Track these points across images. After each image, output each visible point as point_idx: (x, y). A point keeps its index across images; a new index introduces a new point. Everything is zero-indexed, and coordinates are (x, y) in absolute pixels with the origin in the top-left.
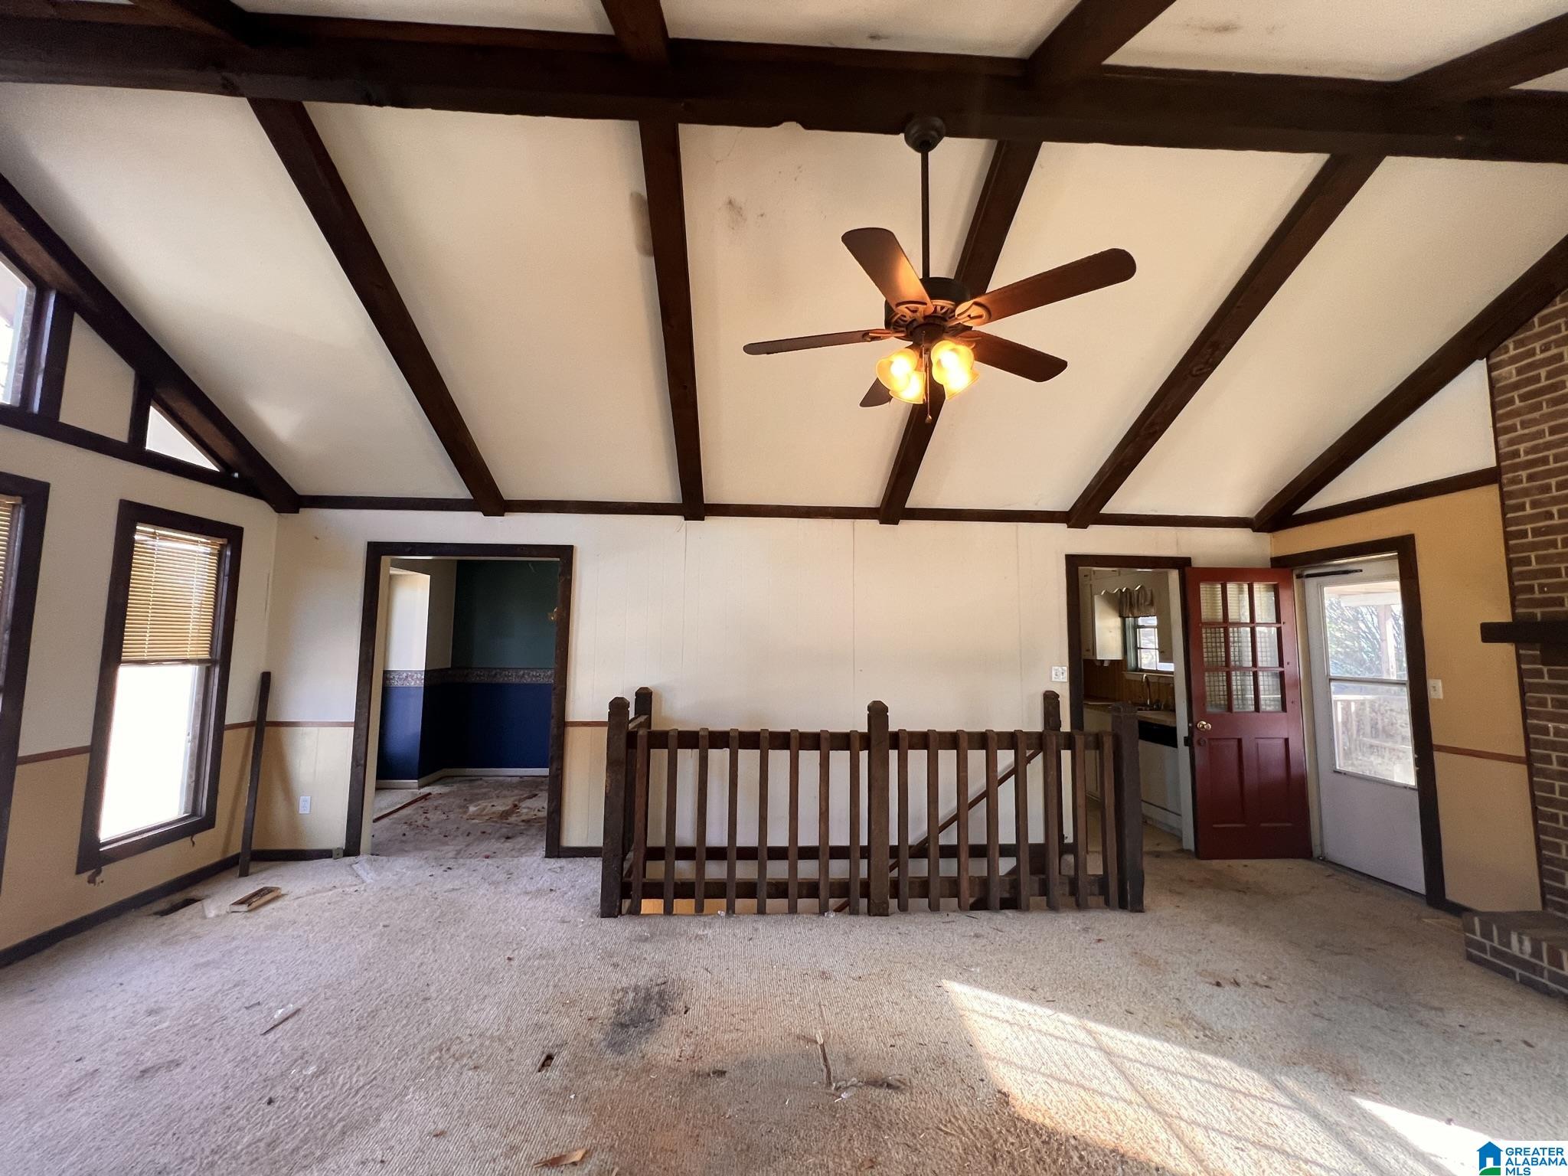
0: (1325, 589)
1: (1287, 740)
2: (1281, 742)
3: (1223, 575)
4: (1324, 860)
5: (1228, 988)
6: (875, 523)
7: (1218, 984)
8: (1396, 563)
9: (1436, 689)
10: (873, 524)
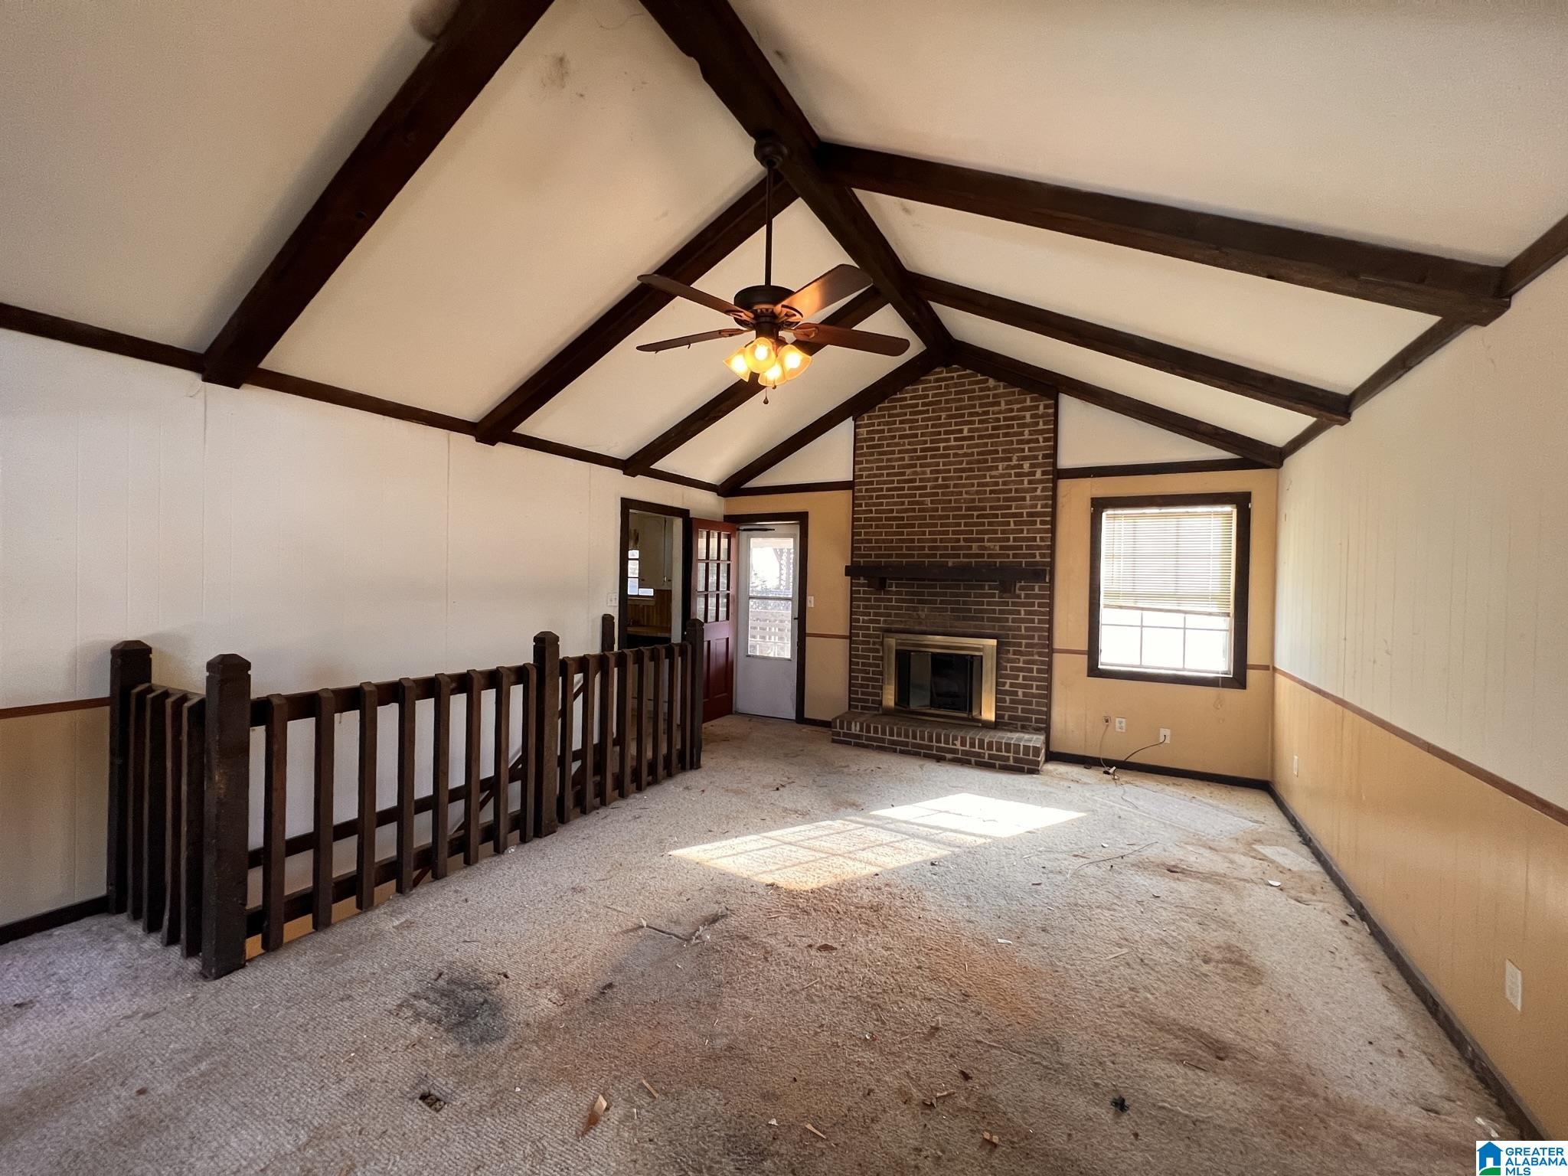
0: (752, 539)
1: (728, 639)
2: (725, 640)
3: (709, 524)
4: (738, 713)
5: (781, 789)
6: (471, 439)
7: (778, 789)
8: (798, 526)
9: (811, 601)
10: (469, 440)
